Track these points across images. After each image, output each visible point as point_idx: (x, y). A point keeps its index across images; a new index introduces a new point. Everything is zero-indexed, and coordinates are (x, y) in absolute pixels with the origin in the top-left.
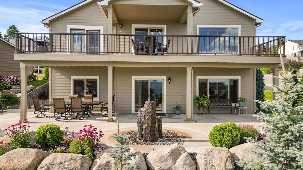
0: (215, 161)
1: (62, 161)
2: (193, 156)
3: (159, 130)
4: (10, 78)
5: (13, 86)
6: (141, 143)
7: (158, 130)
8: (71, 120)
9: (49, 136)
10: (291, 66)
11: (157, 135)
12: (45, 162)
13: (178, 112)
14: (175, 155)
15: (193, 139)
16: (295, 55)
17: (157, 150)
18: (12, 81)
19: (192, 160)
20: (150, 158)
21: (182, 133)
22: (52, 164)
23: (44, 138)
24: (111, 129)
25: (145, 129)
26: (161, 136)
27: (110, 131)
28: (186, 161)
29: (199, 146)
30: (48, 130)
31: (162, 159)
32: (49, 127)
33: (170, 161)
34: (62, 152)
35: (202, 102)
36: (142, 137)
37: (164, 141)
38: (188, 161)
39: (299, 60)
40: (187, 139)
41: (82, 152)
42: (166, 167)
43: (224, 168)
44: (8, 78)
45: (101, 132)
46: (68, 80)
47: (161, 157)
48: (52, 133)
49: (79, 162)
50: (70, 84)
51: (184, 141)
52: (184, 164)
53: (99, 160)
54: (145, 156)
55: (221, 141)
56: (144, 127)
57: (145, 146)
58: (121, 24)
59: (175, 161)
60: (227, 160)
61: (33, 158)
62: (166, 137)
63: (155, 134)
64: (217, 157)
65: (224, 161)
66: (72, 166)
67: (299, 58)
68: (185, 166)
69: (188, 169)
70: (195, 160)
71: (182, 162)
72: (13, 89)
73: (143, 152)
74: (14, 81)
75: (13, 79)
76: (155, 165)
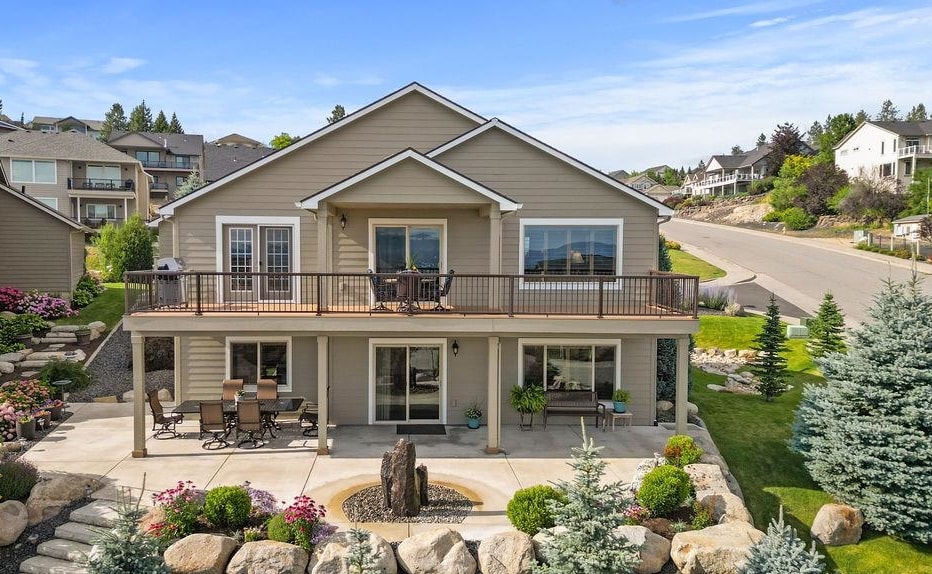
0: (505, 556)
1: (265, 556)
2: (472, 547)
3: (421, 490)
4: (41, 301)
5: (51, 324)
6: (389, 520)
7: (418, 493)
8: (238, 450)
9: (230, 510)
10: (872, 206)
11: (417, 501)
12: (239, 558)
13: (474, 423)
14: (442, 546)
15: (484, 508)
16: (886, 170)
17: (414, 537)
18: (48, 310)
19: (470, 556)
20: (402, 550)
21: (468, 491)
22: (249, 561)
23: (222, 511)
24: (329, 481)
25: (396, 493)
26: (425, 501)
27: (328, 485)
28: (459, 557)
29: (488, 525)
30: (228, 499)
31: (420, 554)
32: (228, 493)
33: (434, 558)
34: (257, 538)
35: (527, 403)
36: (390, 506)
37: (430, 514)
38: (462, 557)
39: (898, 190)
40: (475, 509)
41: (291, 540)
42: (428, 567)
43: (517, 569)
44: (34, 300)
45: (322, 507)
46: (218, 344)
47: (420, 551)
48: (235, 503)
49: (291, 558)
50: (224, 354)
51: (466, 514)
52: (455, 562)
53: (321, 553)
54: (394, 547)
55: (525, 520)
56: (392, 488)
57: (395, 525)
58: (344, 219)
59: (441, 557)
60: (524, 556)
61: (219, 551)
62: (435, 504)
63: (413, 502)
64: (509, 550)
65: (519, 558)
66: (281, 565)
67: (899, 182)
68: (457, 565)
69: (462, 569)
70: (474, 553)
71: (452, 559)
72: (55, 335)
73: (391, 539)
74: (52, 309)
75: (49, 303)
76: (411, 565)
